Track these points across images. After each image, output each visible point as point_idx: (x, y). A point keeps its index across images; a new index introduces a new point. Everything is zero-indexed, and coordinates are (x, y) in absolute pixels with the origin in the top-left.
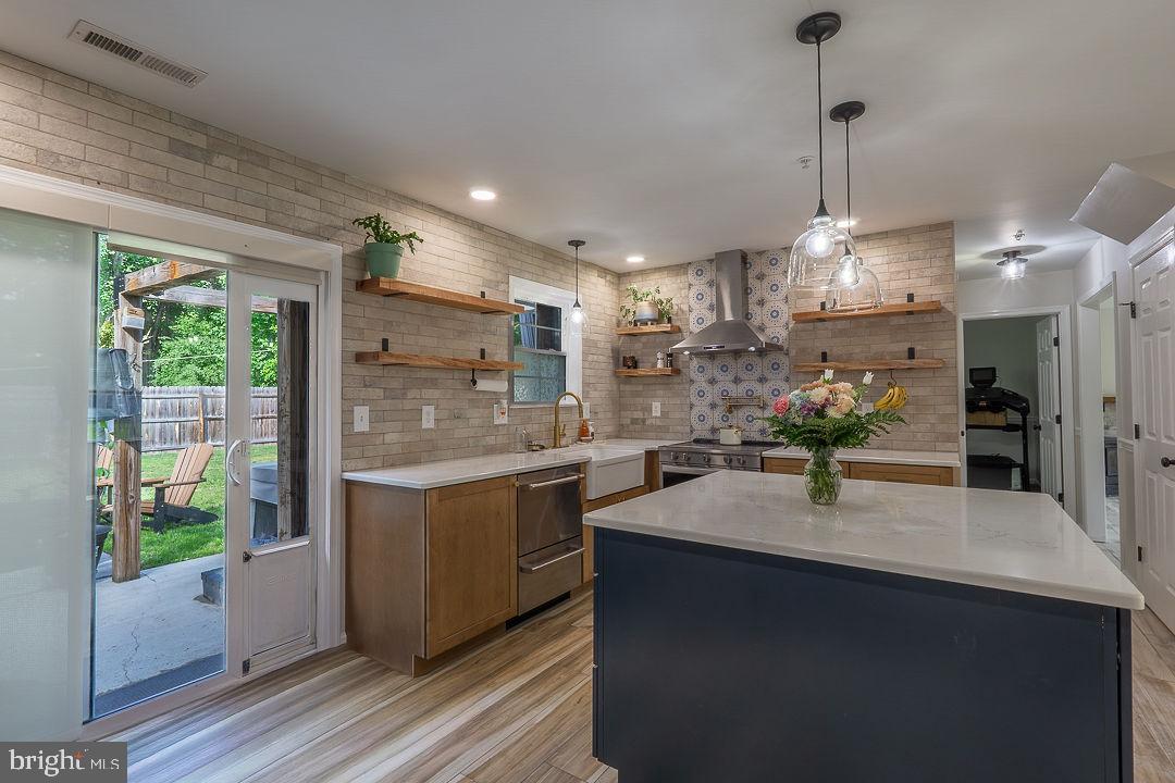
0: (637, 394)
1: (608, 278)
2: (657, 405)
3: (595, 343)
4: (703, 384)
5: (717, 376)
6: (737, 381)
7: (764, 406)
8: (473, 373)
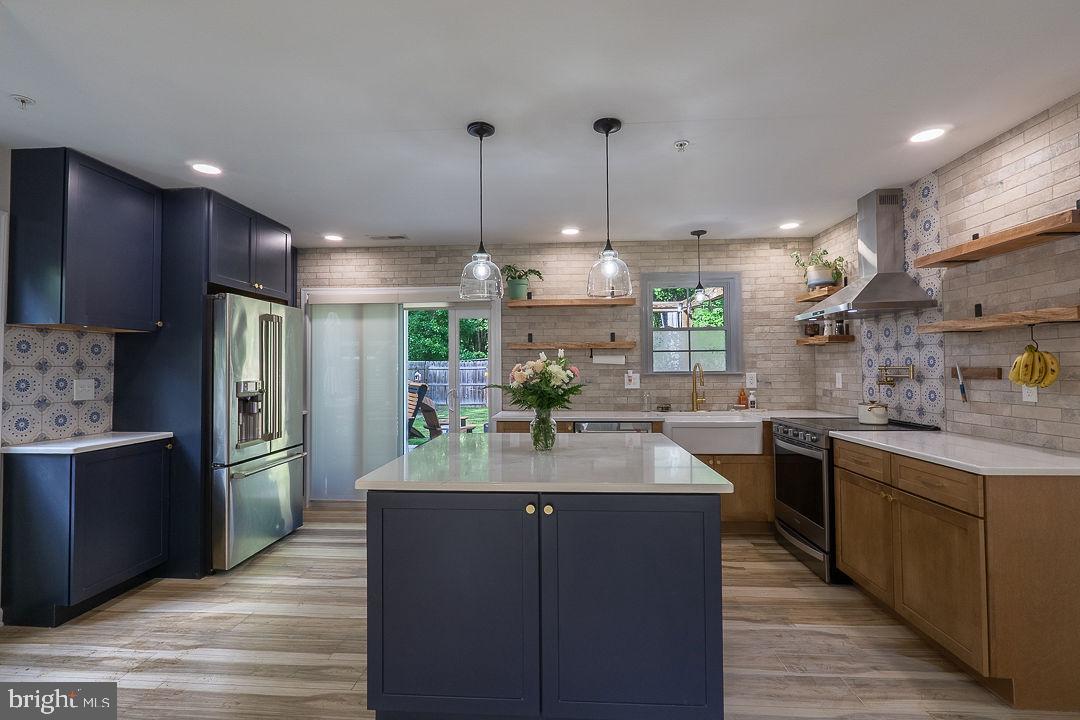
0: (825, 364)
1: (789, 246)
2: (839, 376)
3: (766, 316)
4: (871, 352)
5: (882, 342)
6: (898, 347)
7: (920, 379)
8: (592, 351)
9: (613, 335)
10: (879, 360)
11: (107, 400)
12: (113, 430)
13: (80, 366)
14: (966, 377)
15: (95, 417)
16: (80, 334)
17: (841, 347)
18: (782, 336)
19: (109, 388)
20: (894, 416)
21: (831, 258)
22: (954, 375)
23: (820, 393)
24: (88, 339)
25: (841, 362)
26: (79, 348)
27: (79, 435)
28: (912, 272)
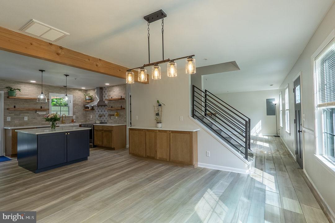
0: (89, 114)
1: (82, 91)
2: (91, 116)
3: (78, 104)
4: (97, 112)
5: (99, 110)
6: (101, 111)
7: (105, 116)
8: (36, 111)
9: (41, 107)
10: (99, 113)
14: (110, 115)
17: (92, 111)
18: (80, 108)
20: (101, 122)
21: (90, 95)
22: (109, 115)
23: (87, 119)
25: (92, 114)
28: (104, 100)
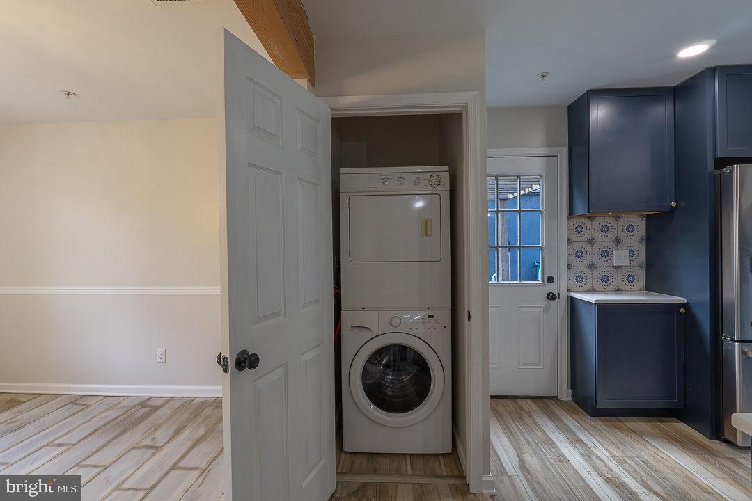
11: (640, 266)
12: (646, 290)
13: (617, 241)
15: (631, 278)
16: (617, 218)
19: (642, 257)
24: (625, 221)
26: (617, 227)
27: (618, 290)
